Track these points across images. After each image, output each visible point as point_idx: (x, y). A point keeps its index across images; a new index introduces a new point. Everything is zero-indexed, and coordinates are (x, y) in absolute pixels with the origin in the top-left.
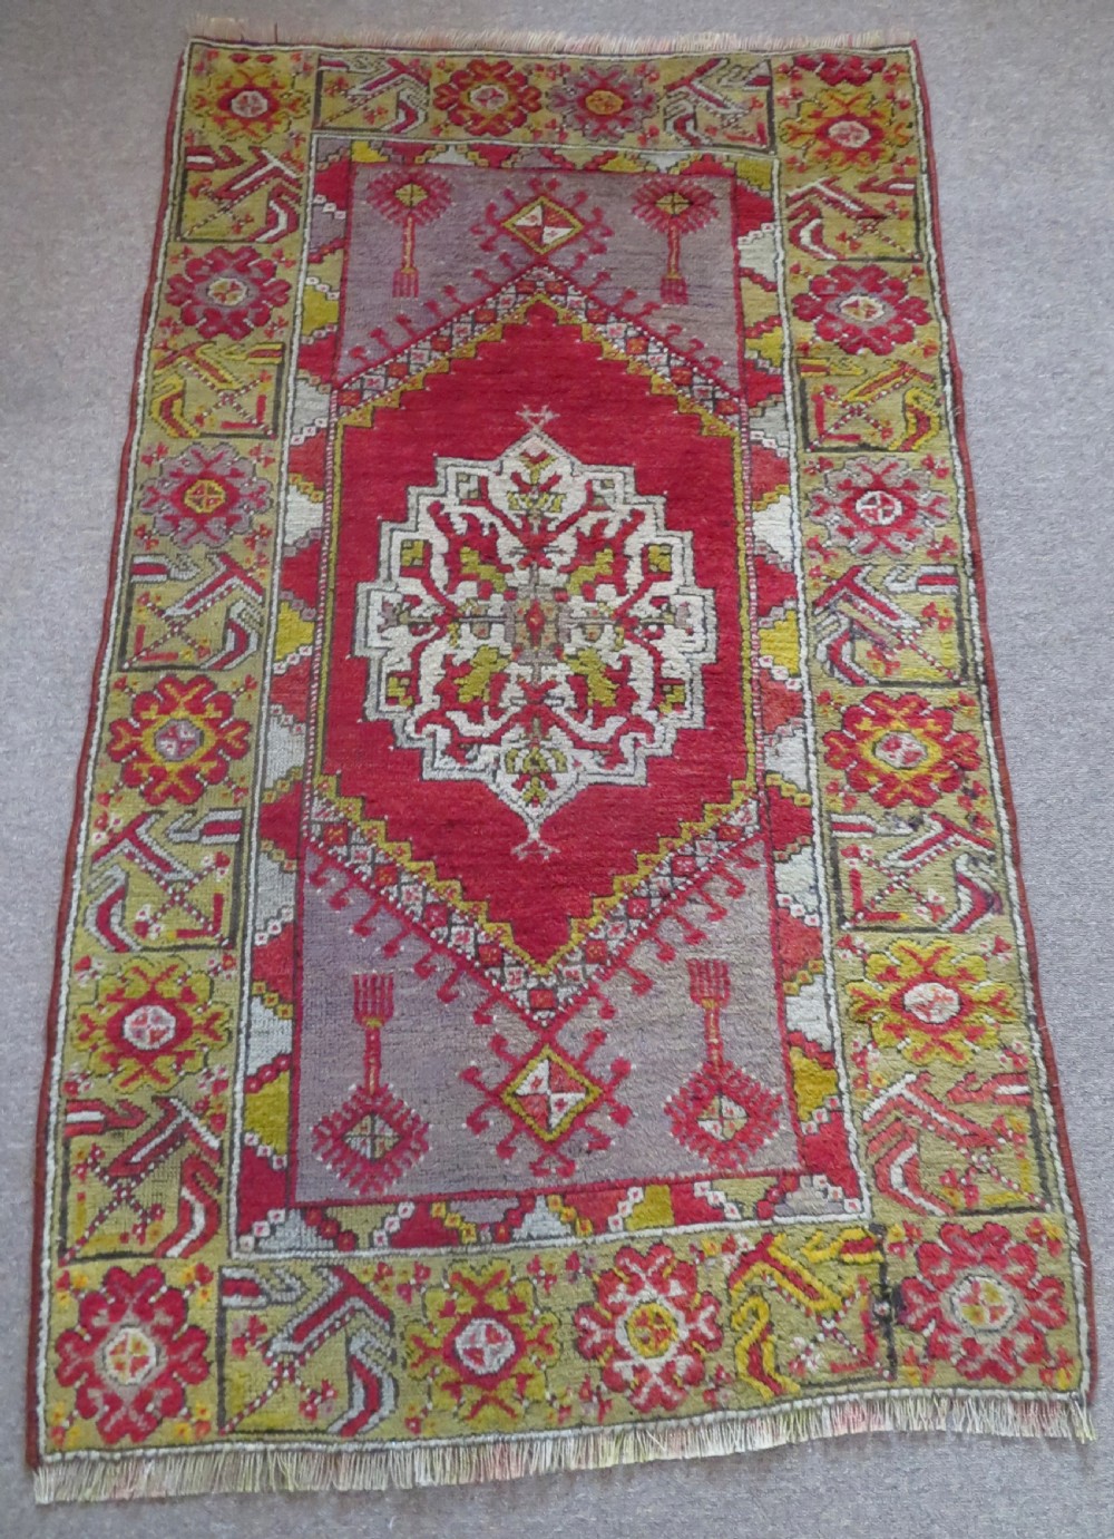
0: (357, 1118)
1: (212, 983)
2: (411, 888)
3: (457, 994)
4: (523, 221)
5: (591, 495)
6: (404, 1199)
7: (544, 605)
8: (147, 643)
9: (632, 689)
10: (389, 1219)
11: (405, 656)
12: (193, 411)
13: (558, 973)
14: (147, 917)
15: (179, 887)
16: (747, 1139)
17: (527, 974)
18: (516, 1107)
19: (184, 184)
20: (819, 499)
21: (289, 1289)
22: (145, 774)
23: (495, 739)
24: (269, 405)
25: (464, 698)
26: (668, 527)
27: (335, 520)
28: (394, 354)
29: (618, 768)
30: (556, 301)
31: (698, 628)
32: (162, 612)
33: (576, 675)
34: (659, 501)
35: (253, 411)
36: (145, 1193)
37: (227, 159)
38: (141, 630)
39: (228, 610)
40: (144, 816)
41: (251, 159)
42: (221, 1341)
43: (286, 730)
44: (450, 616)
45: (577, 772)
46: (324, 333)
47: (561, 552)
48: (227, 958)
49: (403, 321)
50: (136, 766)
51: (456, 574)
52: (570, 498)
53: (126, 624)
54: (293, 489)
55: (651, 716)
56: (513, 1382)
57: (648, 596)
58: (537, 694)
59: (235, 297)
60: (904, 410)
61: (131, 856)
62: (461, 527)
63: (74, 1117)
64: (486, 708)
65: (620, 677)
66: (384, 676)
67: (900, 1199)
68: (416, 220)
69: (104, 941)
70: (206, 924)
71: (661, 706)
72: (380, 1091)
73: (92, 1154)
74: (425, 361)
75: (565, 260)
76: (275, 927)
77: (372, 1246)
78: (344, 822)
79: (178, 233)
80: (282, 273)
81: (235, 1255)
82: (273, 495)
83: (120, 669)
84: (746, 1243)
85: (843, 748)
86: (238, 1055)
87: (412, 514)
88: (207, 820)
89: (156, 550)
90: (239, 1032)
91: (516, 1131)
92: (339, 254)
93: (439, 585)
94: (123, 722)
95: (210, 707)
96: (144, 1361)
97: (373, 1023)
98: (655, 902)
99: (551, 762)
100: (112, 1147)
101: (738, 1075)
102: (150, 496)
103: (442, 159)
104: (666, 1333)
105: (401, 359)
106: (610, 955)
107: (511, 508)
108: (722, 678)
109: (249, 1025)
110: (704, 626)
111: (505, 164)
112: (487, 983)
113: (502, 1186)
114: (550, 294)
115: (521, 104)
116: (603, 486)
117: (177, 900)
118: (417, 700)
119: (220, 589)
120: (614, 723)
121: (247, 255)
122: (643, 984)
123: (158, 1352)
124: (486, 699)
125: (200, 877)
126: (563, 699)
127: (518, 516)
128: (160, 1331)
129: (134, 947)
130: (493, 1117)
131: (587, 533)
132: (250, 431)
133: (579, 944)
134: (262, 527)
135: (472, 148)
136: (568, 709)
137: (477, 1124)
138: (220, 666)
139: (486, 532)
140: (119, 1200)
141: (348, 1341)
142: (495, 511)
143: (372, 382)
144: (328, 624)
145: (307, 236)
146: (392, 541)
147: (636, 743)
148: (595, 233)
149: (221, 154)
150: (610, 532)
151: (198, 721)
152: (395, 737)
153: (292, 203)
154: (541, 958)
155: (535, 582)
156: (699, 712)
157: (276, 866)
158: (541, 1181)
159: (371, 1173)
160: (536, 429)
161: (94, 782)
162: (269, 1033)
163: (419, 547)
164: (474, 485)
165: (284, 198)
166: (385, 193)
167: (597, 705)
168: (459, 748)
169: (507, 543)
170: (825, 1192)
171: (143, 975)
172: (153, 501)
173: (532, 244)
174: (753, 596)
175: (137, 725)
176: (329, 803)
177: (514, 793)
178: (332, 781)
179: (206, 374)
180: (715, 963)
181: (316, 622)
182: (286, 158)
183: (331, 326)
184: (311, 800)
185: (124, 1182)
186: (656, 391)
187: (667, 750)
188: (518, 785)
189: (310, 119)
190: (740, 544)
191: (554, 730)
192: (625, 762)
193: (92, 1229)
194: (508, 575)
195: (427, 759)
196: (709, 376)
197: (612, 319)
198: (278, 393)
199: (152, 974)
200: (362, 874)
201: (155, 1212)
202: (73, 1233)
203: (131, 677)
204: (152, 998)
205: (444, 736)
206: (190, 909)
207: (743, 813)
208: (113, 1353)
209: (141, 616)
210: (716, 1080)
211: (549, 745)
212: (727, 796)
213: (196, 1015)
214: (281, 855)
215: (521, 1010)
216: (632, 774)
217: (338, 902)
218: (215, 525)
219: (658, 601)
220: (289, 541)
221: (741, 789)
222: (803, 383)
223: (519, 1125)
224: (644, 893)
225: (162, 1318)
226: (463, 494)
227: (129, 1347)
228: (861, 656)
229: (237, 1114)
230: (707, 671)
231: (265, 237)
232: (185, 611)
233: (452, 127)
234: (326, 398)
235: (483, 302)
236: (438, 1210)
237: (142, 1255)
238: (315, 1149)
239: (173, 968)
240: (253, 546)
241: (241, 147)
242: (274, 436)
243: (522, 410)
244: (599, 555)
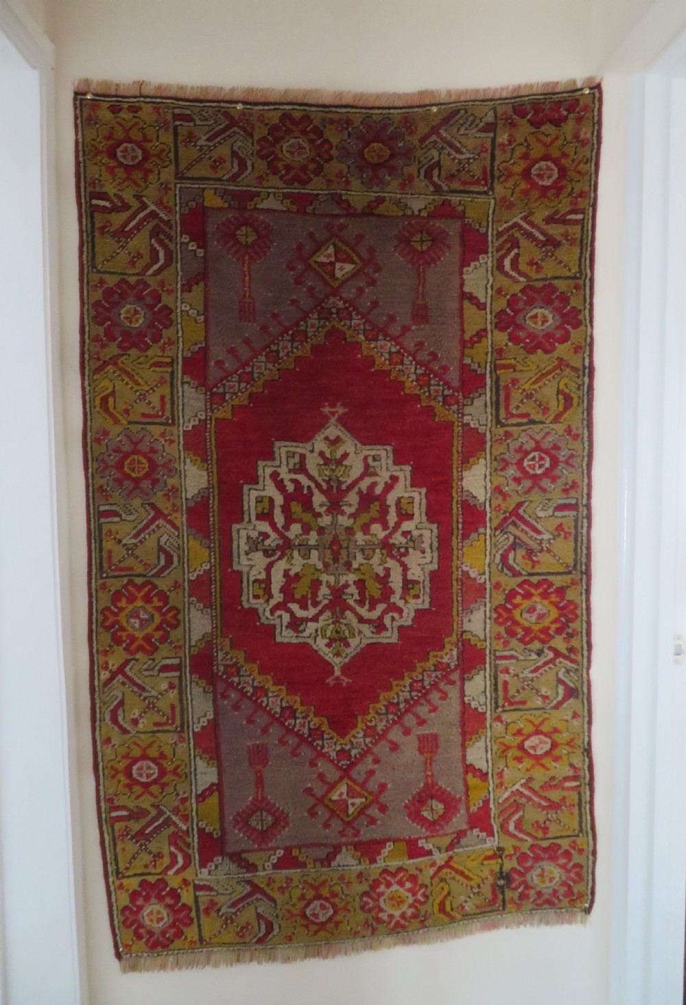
0: (254, 812)
1: (174, 750)
2: (274, 699)
3: (300, 754)
4: (322, 259)
5: (367, 466)
6: (278, 848)
7: (342, 537)
8: (115, 560)
9: (390, 588)
10: (272, 857)
11: (262, 571)
12: (121, 406)
13: (352, 743)
14: (136, 716)
15: (151, 700)
16: (445, 818)
17: (335, 744)
18: (331, 805)
19: (93, 224)
20: (503, 460)
21: (227, 889)
22: (124, 638)
23: (315, 619)
24: (167, 400)
25: (297, 596)
26: (412, 486)
27: (215, 484)
28: (244, 365)
29: (384, 634)
30: (344, 326)
31: (428, 550)
32: (120, 541)
33: (360, 580)
34: (408, 468)
35: (158, 407)
36: (153, 846)
37: (120, 204)
38: (110, 552)
39: (159, 540)
40: (127, 662)
41: (135, 204)
42: (198, 910)
43: (199, 612)
44: (286, 546)
45: (362, 638)
46: (197, 348)
47: (350, 505)
48: (181, 737)
49: (247, 342)
50: (119, 634)
51: (289, 520)
52: (354, 469)
53: (101, 550)
54: (188, 461)
55: (401, 603)
56: (332, 925)
57: (400, 532)
58: (338, 593)
59: (137, 320)
60: (558, 394)
61: (123, 684)
62: (290, 488)
63: (114, 814)
64: (309, 602)
65: (384, 580)
66: (251, 583)
67: (514, 836)
68: (251, 258)
69: (116, 729)
70: (168, 718)
71: (407, 597)
72: (264, 799)
73: (125, 830)
74: (264, 369)
75: (349, 293)
76: (204, 721)
77: (264, 869)
78: (236, 663)
79: (94, 266)
80: (166, 300)
81: (199, 876)
82: (176, 465)
83: (102, 578)
84: (440, 862)
85: (505, 615)
86: (191, 785)
87: (261, 479)
88: (161, 664)
89: (111, 501)
90: (191, 773)
91: (331, 817)
92: (201, 285)
93: (279, 526)
94: (108, 609)
95: (155, 599)
96: (162, 919)
97: (258, 767)
98: (402, 706)
99: (347, 632)
100: (136, 826)
101: (440, 788)
102: (102, 465)
103: (264, 205)
104: (402, 902)
105: (248, 369)
106: (378, 734)
107: (320, 475)
108: (440, 580)
109: (195, 770)
110: (431, 548)
111: (310, 209)
112: (315, 748)
113: (324, 842)
114: (341, 320)
115: (319, 155)
116: (374, 460)
117: (151, 707)
118: (271, 596)
119: (153, 527)
120: (381, 607)
121: (141, 286)
122: (395, 747)
123: (168, 915)
124: (309, 596)
125: (161, 694)
126: (352, 595)
127: (324, 480)
128: (168, 906)
129: (132, 731)
130: (320, 811)
131: (365, 492)
132: (158, 420)
133: (362, 729)
134: (173, 487)
135: (286, 196)
136: (355, 601)
137: (312, 813)
138: (158, 575)
139: (305, 492)
140: (142, 851)
141: (256, 908)
142: (311, 478)
143: (231, 387)
144: (217, 550)
145: (179, 270)
146: (251, 497)
147: (393, 619)
148: (370, 270)
149: (115, 200)
150: (378, 490)
151: (149, 607)
152: (259, 618)
153: (166, 241)
154: (343, 735)
155: (334, 523)
156: (427, 600)
157: (201, 689)
158: (344, 839)
159: (263, 837)
160: (333, 420)
161: (97, 644)
162: (206, 775)
163: (266, 501)
164: (297, 459)
165: (162, 236)
166: (228, 235)
167: (372, 598)
168: (295, 624)
169: (318, 499)
170: (478, 836)
171: (138, 745)
172: (105, 469)
173: (327, 278)
174: (460, 526)
175: (116, 610)
176: (227, 653)
177: (326, 650)
178: (227, 642)
179: (127, 379)
180: (432, 735)
181: (209, 548)
182: (159, 203)
183: (201, 343)
184: (217, 652)
185: (143, 842)
186: (407, 391)
187: (410, 622)
188: (329, 645)
189: (172, 167)
190: (454, 495)
191: (348, 613)
192: (386, 629)
193: (130, 863)
194: (319, 519)
195: (278, 631)
196: (440, 380)
197: (381, 337)
198: (172, 393)
199: (143, 745)
200: (247, 692)
201: (159, 856)
202: (122, 866)
203: (110, 582)
204: (144, 757)
205: (286, 617)
206: (159, 711)
207: (450, 655)
208: (148, 915)
209: (108, 545)
210: (430, 792)
211: (344, 621)
212: (442, 647)
213: (169, 766)
214: (203, 683)
215: (332, 761)
216: (390, 637)
217: (236, 707)
218: (146, 484)
219: (405, 534)
220: (189, 496)
221: (449, 642)
222: (498, 379)
223: (333, 813)
224: (395, 701)
225: (169, 901)
226: (291, 466)
227: (154, 913)
228: (519, 558)
229: (194, 814)
230: (433, 575)
231: (150, 272)
232: (133, 541)
233: (271, 177)
234: (202, 397)
235: (297, 324)
236: (295, 853)
237: (155, 874)
238: (234, 827)
239: (153, 743)
240: (169, 500)
241: (128, 196)
242: (173, 424)
243: (324, 406)
244: (372, 506)
